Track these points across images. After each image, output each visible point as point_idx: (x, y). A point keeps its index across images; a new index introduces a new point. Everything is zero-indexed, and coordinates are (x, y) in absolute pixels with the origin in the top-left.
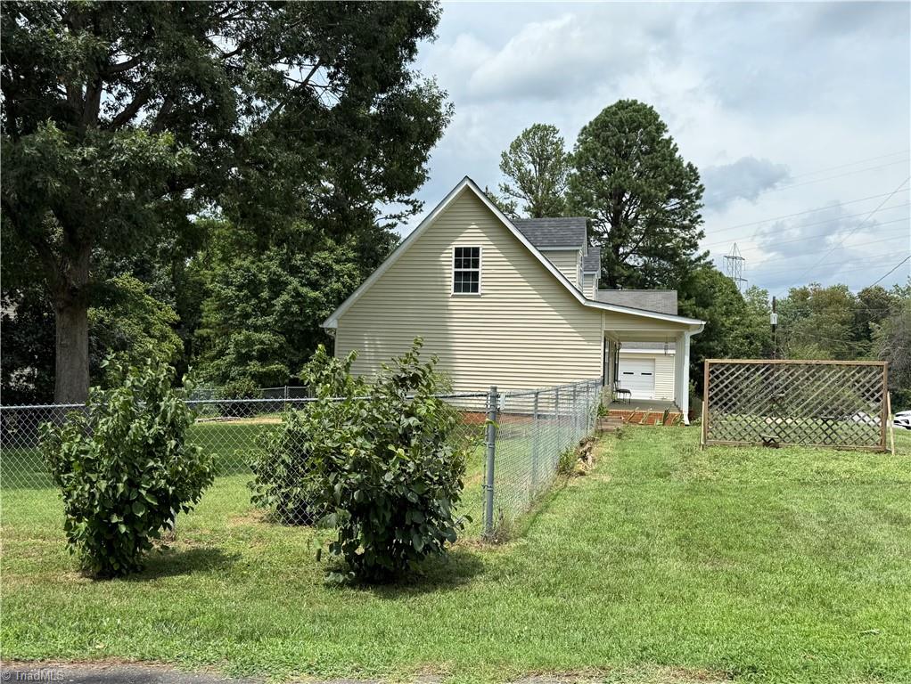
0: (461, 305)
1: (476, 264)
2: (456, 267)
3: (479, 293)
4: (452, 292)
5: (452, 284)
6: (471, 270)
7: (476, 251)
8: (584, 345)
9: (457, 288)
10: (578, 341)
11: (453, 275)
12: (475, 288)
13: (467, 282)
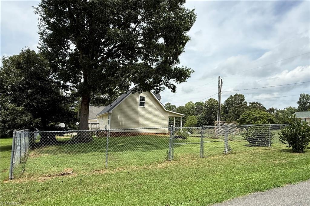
0: (141, 109)
1: (144, 100)
2: (140, 100)
3: (145, 107)
4: (139, 106)
5: (139, 104)
6: (143, 101)
7: (144, 97)
8: (165, 119)
9: (140, 105)
10: (164, 118)
11: (139, 102)
12: (144, 106)
13: (142, 104)
